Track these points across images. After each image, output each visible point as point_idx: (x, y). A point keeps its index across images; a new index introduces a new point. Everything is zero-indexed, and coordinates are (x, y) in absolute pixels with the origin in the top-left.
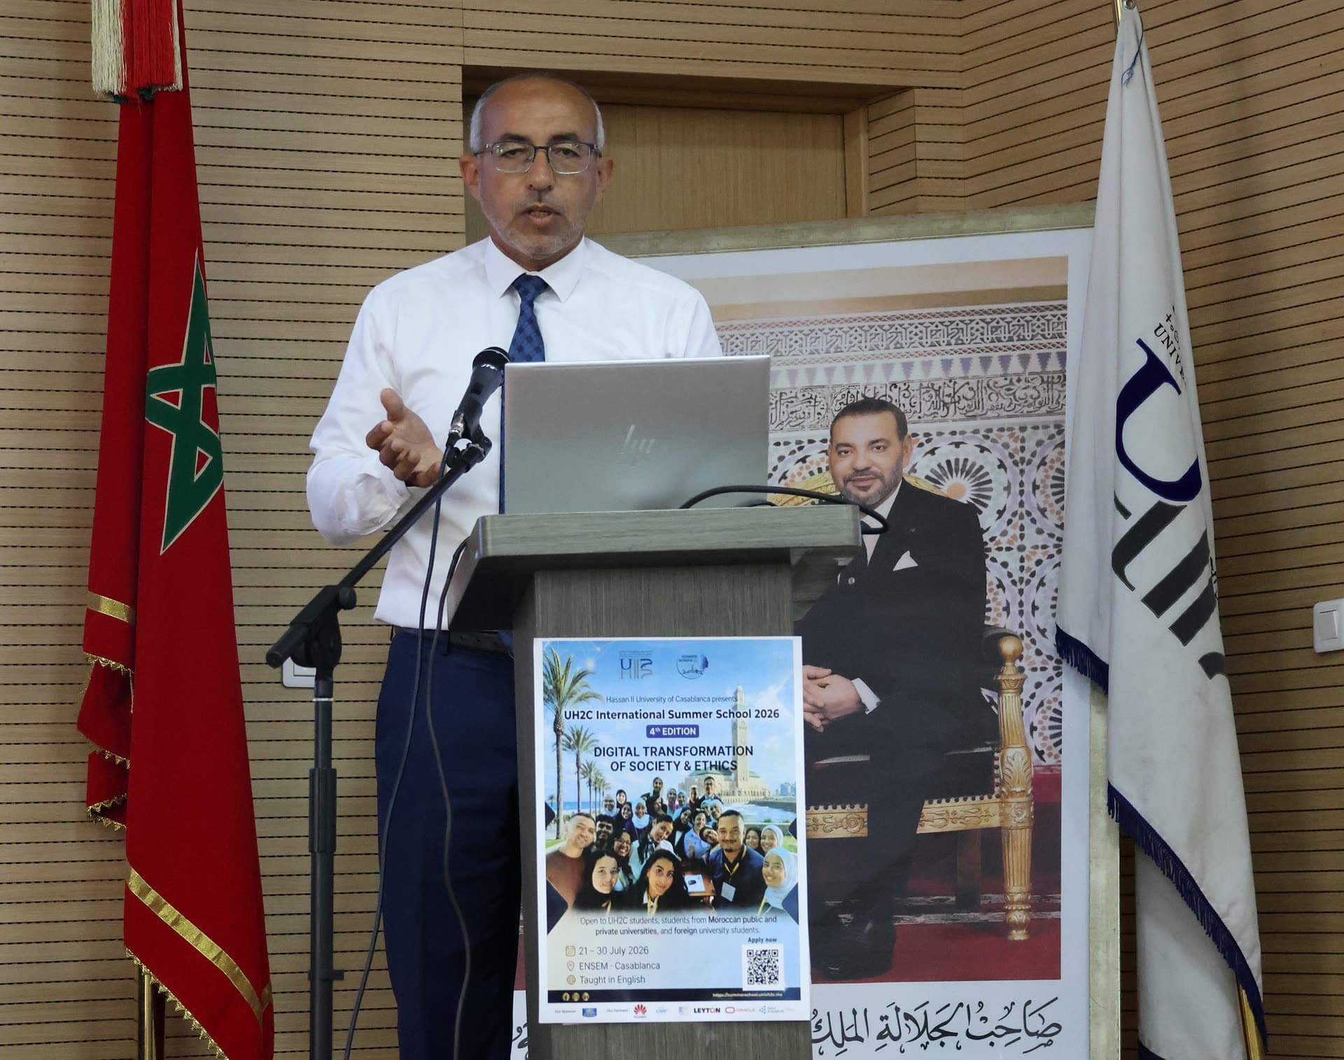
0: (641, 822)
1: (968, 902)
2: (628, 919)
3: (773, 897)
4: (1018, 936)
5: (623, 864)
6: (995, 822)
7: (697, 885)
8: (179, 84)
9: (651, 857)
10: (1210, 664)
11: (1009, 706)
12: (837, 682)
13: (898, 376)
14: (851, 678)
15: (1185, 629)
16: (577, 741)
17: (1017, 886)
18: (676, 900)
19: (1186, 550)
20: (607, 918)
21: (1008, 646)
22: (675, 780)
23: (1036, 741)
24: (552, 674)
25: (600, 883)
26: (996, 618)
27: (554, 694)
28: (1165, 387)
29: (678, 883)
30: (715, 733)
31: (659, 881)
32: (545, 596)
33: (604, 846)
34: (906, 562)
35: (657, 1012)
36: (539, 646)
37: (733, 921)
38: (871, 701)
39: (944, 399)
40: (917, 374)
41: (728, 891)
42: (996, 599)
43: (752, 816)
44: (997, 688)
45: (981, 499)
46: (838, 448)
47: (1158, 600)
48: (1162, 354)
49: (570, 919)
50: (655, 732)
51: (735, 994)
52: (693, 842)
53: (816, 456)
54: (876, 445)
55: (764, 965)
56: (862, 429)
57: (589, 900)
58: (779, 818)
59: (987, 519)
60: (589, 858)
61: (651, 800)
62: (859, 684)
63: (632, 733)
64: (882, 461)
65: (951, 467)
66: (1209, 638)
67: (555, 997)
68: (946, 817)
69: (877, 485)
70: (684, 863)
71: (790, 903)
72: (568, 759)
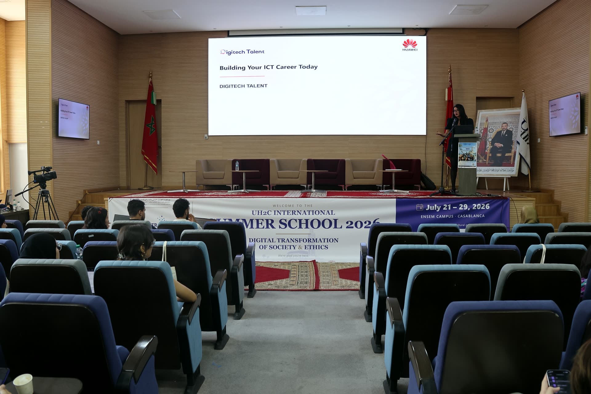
0: (465, 155)
1: (508, 161)
2: (464, 161)
3: (474, 160)
4: (512, 164)
5: (464, 158)
6: (511, 155)
7: (469, 159)
8: (452, 100)
9: (466, 157)
10: (528, 143)
11: (513, 146)
12: (500, 144)
13: (507, 121)
14: (501, 144)
15: (526, 141)
16: (461, 149)
17: (512, 160)
18: (468, 160)
19: (526, 135)
20: (463, 161)
21: (513, 142)
22: (468, 152)
23: (515, 149)
24: (460, 145)
25: (462, 159)
26: (513, 140)
27: (460, 146)
28: (525, 122)
29: (468, 159)
30: (471, 149)
31: (466, 159)
32: (459, 140)
33: (463, 156)
34: (507, 135)
35: (466, 167)
36: (459, 143)
37: (472, 161)
38: (503, 146)
39: (511, 123)
40: (509, 121)
41: (471, 160)
42: (513, 138)
43: (473, 155)
44: (512, 145)
45: (513, 130)
46: (502, 126)
47: (524, 139)
48: (525, 120)
49: (460, 161)
50: (467, 149)
51: (471, 166)
52: (469, 156)
53: (501, 127)
54: (505, 126)
55: (473, 164)
56: (504, 125)
57: (462, 160)
58: (475, 155)
59: (513, 132)
60: (462, 157)
61: (466, 153)
62: (502, 145)
63: (465, 149)
64: (506, 127)
65: (511, 128)
66: (528, 141)
67: (459, 166)
68: (507, 155)
69: (505, 129)
70: (468, 157)
71: (475, 160)
72: (461, 151)
